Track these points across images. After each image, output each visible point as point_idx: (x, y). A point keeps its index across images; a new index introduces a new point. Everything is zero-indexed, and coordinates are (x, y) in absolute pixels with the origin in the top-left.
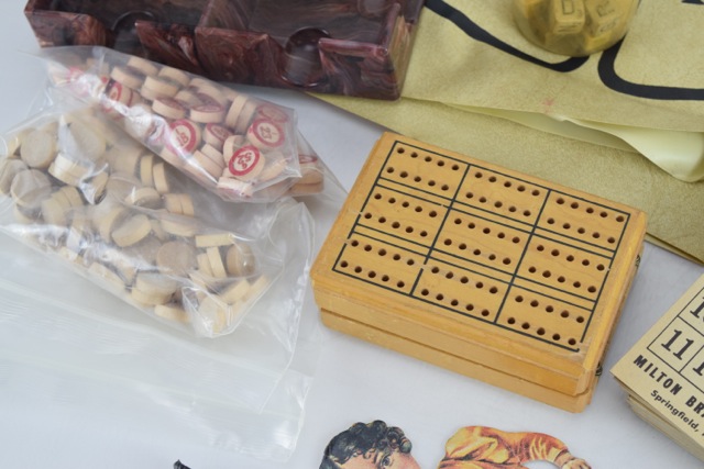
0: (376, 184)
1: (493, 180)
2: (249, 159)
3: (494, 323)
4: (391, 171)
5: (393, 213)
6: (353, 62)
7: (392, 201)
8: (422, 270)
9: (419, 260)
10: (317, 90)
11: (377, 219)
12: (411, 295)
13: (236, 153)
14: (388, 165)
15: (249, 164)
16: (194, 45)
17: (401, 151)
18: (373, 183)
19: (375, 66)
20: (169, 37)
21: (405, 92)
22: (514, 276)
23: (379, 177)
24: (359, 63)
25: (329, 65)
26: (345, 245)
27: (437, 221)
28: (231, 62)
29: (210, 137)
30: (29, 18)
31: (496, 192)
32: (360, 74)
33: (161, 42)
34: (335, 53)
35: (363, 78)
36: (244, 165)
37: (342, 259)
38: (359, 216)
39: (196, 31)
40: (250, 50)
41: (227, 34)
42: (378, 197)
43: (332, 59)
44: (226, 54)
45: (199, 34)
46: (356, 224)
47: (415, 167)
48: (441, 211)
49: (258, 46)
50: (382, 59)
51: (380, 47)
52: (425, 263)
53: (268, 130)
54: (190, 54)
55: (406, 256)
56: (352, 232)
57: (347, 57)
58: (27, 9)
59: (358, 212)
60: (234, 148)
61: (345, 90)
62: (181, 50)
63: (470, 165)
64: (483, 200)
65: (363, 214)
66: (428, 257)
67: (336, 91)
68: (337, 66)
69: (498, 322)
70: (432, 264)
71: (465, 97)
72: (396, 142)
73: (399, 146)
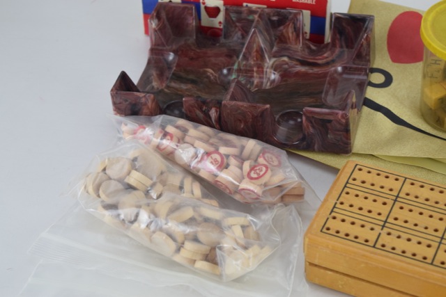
0: (345, 186)
1: (422, 187)
2: (261, 171)
3: (432, 264)
4: (354, 180)
5: (358, 202)
6: (323, 124)
7: (357, 196)
8: (380, 234)
9: (378, 229)
10: (298, 147)
11: (348, 205)
12: (374, 247)
13: (252, 169)
14: (353, 176)
15: (262, 173)
16: (220, 114)
17: (360, 170)
18: (343, 186)
19: (338, 126)
20: (204, 108)
21: (355, 150)
22: (442, 238)
23: (347, 183)
24: (328, 125)
25: (308, 127)
26: (328, 219)
27: (388, 208)
28: (242, 126)
29: (233, 161)
30: (113, 96)
31: (425, 193)
32: (327, 133)
33: (198, 112)
34: (313, 117)
35: (329, 136)
36: (258, 174)
37: (327, 226)
38: (336, 203)
39: (223, 103)
40: (257, 117)
41: (243, 104)
42: (347, 193)
43: (311, 122)
44: (240, 120)
45: (225, 105)
46: (334, 207)
47: (370, 178)
48: (390, 202)
49: (263, 113)
50: (344, 121)
51: (344, 112)
52: (382, 229)
53: (272, 159)
54: (216, 121)
55: (369, 226)
56: (332, 211)
57: (321, 120)
58: (112, 90)
59: (335, 201)
60: (250, 166)
61: (316, 147)
62: (210, 118)
63: (406, 178)
64: (417, 197)
65: (338, 202)
66: (383, 226)
67: (309, 148)
68: (313, 127)
69: (434, 263)
70: (386, 230)
71: (394, 153)
72: (357, 165)
73: (358, 167)
